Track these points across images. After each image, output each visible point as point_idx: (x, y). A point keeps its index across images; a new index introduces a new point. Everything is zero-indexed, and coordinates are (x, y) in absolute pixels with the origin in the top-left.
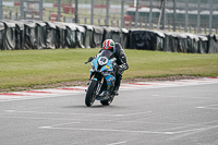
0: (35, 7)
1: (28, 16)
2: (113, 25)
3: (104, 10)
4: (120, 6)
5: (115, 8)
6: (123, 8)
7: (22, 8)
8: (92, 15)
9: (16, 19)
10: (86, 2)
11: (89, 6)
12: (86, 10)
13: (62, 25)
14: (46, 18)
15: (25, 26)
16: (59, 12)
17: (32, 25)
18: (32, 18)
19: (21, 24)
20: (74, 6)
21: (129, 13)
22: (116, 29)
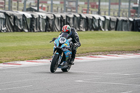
0: (73, 4)
1: (68, 10)
2: (123, 16)
3: (118, 6)
4: (128, 4)
5: (125, 5)
6: (130, 5)
7: (65, 5)
8: (109, 9)
9: (61, 12)
10: (106, 1)
11: (108, 4)
12: (105, 6)
13: (90, 16)
14: (80, 12)
15: (67, 17)
16: (88, 8)
17: (71, 16)
18: (71, 11)
19: (64, 15)
20: (98, 3)
21: (134, 8)
22: (125, 19)
